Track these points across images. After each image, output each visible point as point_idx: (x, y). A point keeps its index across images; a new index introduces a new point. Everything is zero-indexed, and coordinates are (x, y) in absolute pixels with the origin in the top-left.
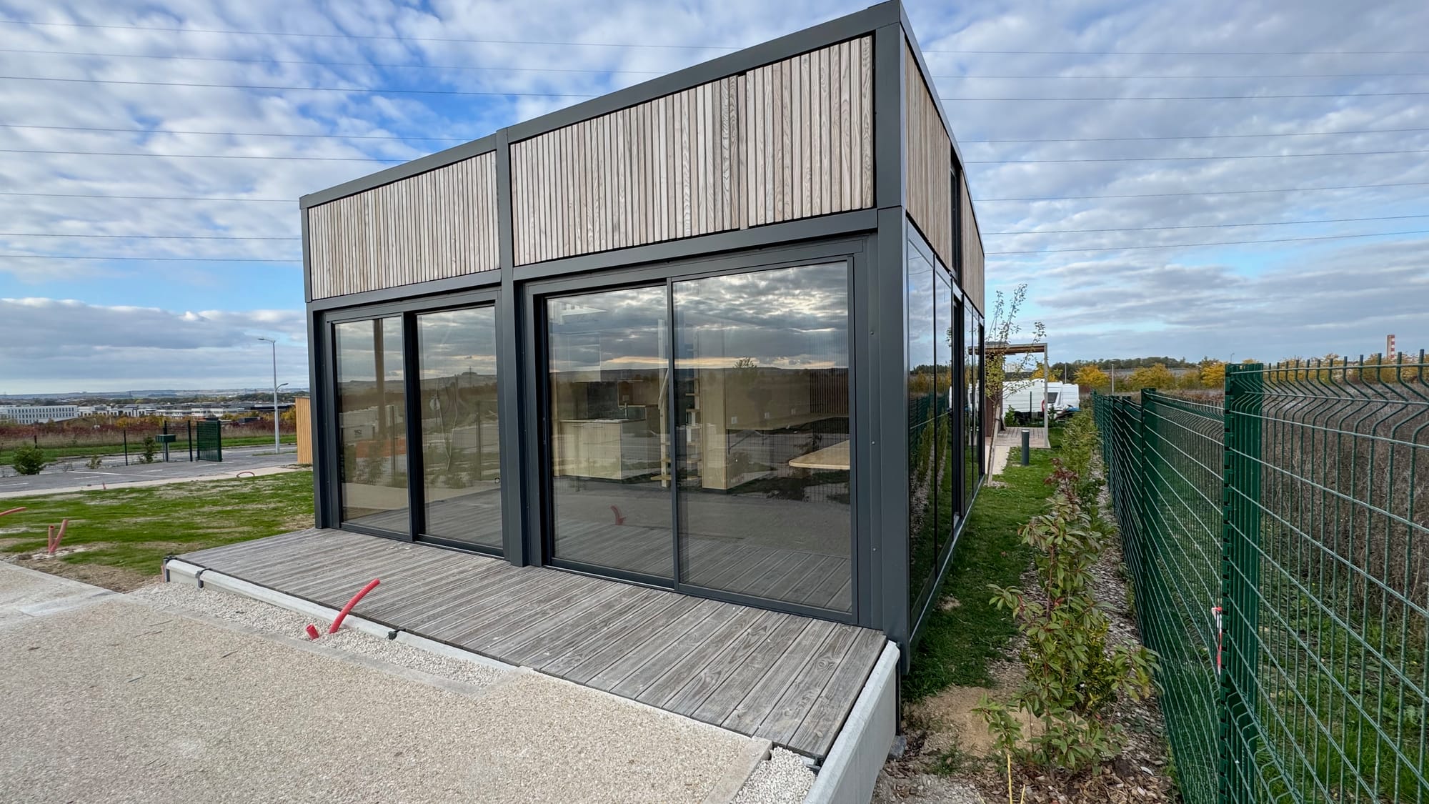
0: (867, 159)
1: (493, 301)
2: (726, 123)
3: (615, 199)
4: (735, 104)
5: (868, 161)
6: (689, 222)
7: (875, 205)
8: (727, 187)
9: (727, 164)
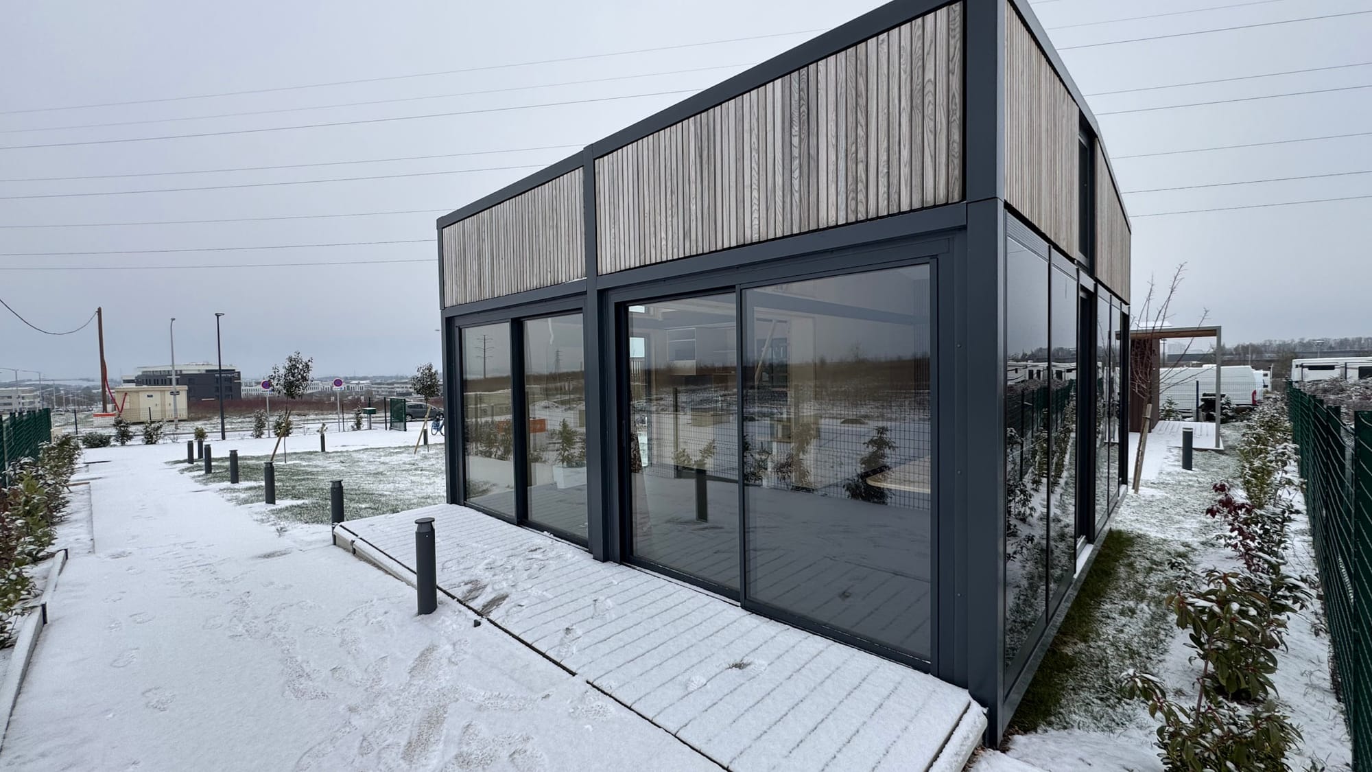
0: (955, 145)
1: (581, 309)
2: (796, 119)
3: (687, 207)
4: (805, 97)
5: (956, 148)
6: (757, 227)
7: (964, 197)
8: (796, 187)
9: (796, 163)
